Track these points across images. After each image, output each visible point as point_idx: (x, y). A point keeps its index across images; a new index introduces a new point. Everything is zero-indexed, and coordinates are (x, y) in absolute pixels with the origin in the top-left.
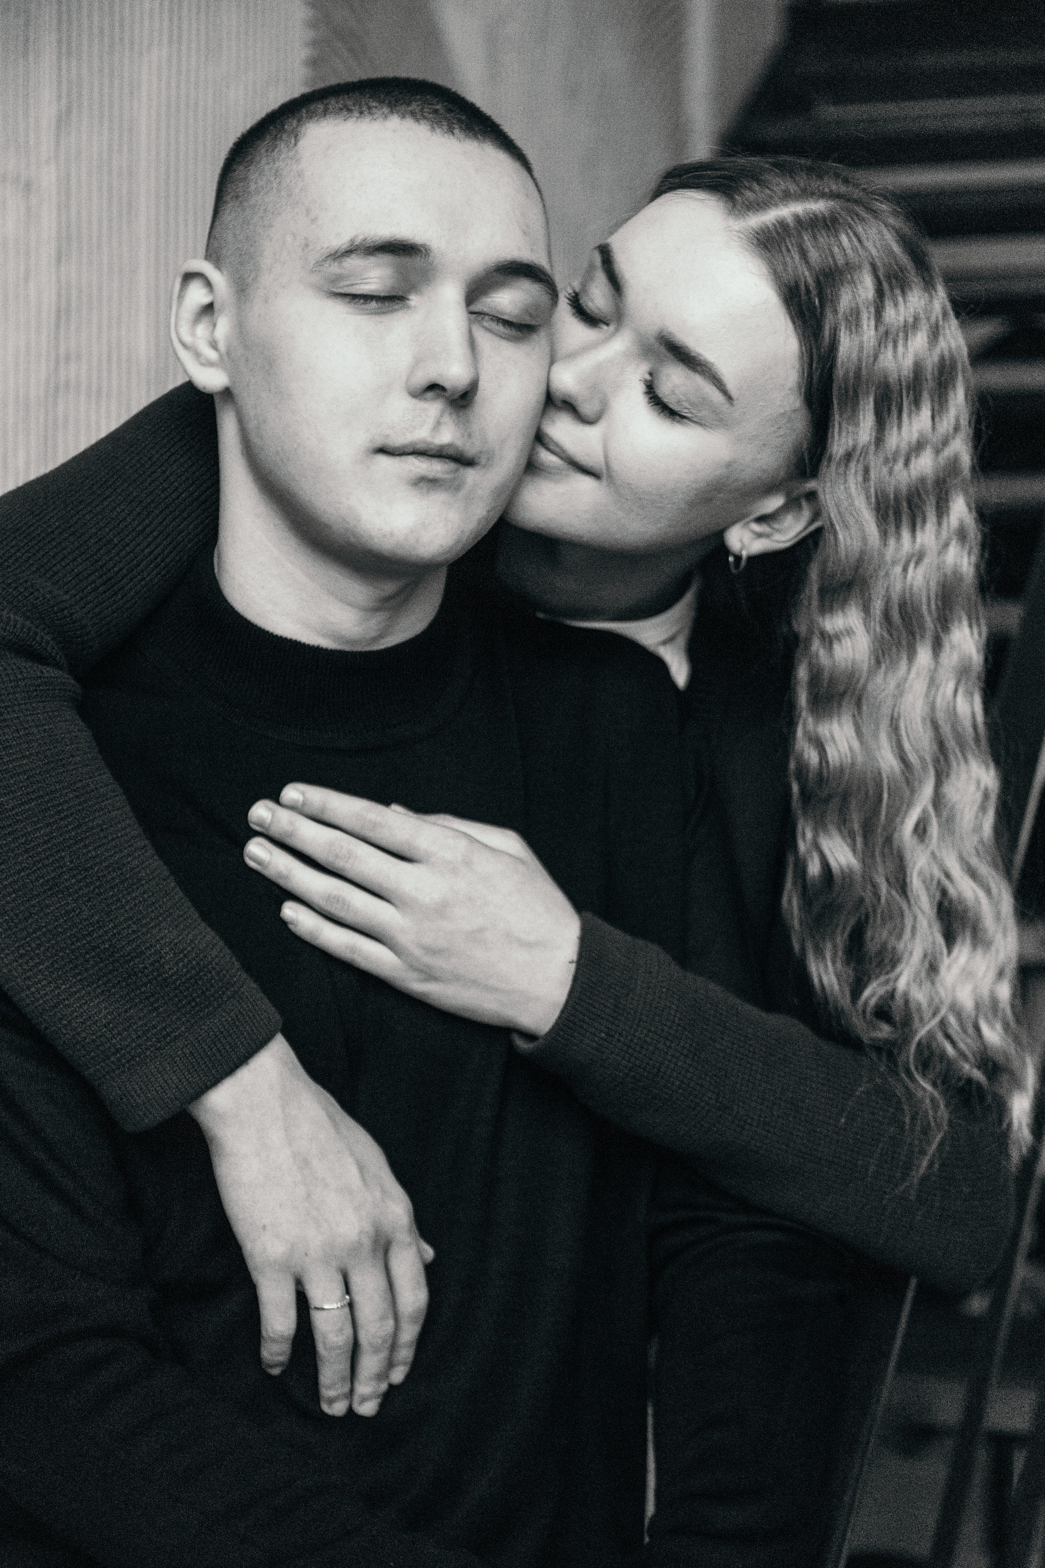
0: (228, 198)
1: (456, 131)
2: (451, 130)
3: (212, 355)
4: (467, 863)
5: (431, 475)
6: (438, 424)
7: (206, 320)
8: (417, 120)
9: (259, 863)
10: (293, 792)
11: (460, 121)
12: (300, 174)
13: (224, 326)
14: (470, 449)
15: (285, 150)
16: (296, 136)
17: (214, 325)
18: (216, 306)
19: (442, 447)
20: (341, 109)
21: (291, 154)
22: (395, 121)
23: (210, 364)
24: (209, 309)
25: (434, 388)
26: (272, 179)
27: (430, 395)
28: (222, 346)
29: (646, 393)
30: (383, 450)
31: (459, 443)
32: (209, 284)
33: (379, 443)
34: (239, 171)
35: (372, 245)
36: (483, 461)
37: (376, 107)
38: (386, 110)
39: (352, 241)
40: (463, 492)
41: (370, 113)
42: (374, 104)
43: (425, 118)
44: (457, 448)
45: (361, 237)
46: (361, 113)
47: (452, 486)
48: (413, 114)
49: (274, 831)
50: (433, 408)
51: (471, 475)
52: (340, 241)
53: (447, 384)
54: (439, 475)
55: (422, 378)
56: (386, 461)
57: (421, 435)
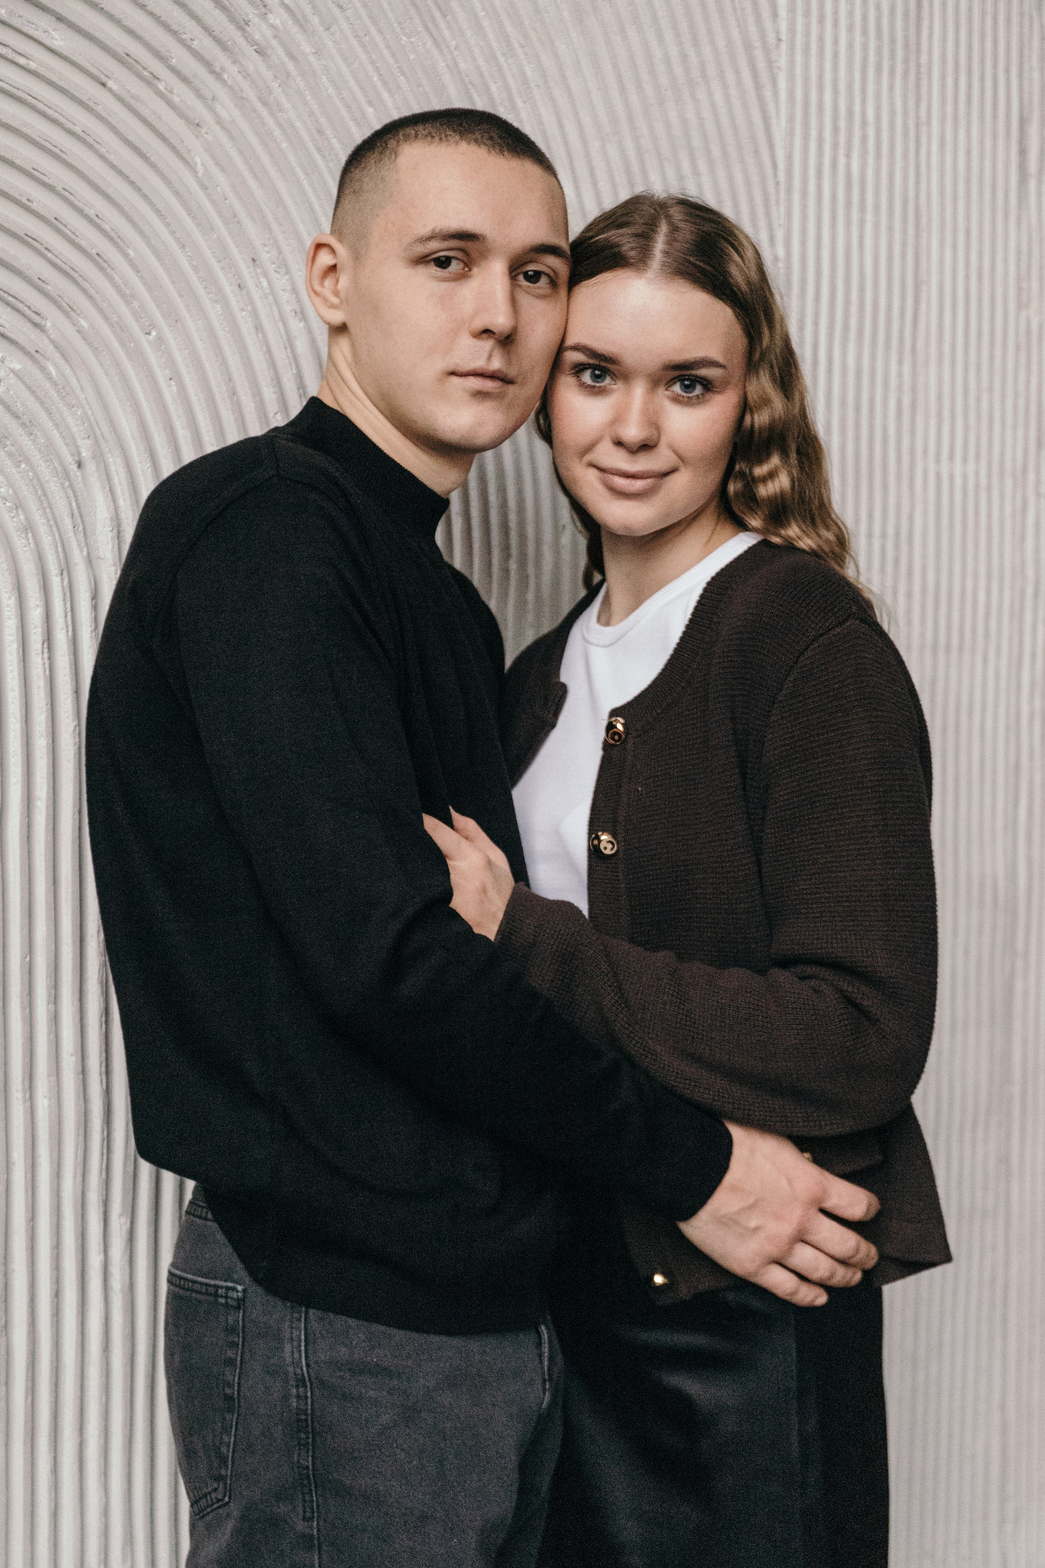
0: (347, 192)
1: (506, 153)
2: (502, 152)
3: (335, 300)
5: (485, 390)
6: (490, 356)
7: (332, 275)
8: (479, 146)
11: (508, 145)
12: (397, 181)
13: (344, 281)
14: (512, 372)
15: (388, 163)
16: (396, 153)
17: (337, 281)
18: (338, 267)
19: (494, 372)
20: (426, 136)
21: (392, 166)
22: (464, 146)
23: (333, 307)
24: (333, 268)
25: (487, 332)
26: (379, 182)
27: (484, 336)
28: (342, 295)
30: (453, 373)
31: (504, 369)
32: (333, 251)
33: (451, 368)
34: (356, 173)
35: (447, 233)
36: (520, 380)
37: (450, 135)
38: (457, 138)
39: (433, 230)
40: (507, 401)
41: (447, 141)
42: (449, 133)
43: (484, 144)
44: (502, 372)
45: (439, 228)
46: (441, 139)
48: (476, 141)
50: (488, 344)
51: (511, 389)
52: (425, 231)
53: (495, 331)
54: (490, 390)
55: (479, 324)
56: (455, 380)
57: (479, 363)
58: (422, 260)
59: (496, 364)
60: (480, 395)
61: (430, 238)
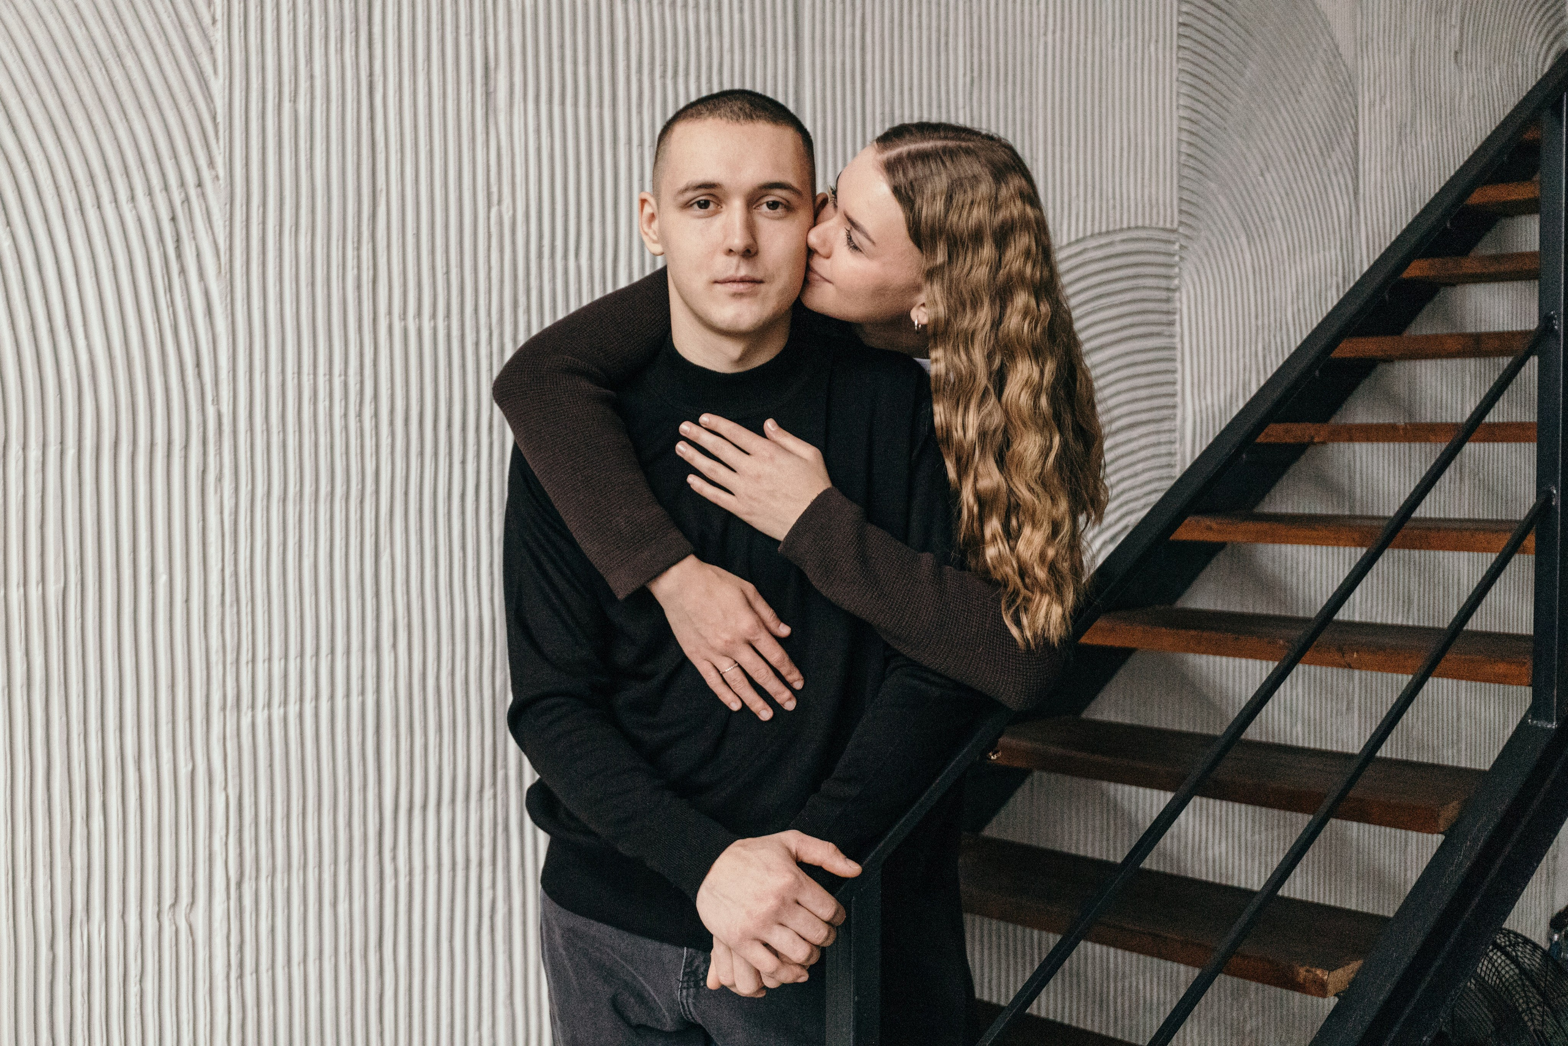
1: (743, 122)
3: (654, 238)
4: (772, 458)
5: (740, 291)
6: (738, 268)
8: (721, 118)
9: (682, 453)
10: (705, 418)
14: (758, 276)
18: (655, 214)
19: (744, 277)
23: (655, 242)
25: (730, 251)
27: (730, 254)
29: (848, 244)
30: (716, 282)
31: (751, 274)
32: (650, 204)
33: (713, 280)
35: (696, 185)
36: (768, 280)
38: (707, 114)
39: (686, 184)
40: (760, 296)
43: (726, 116)
44: (751, 277)
45: (689, 182)
47: (753, 295)
48: (720, 115)
49: (690, 437)
50: (733, 259)
51: (762, 287)
53: (736, 249)
54: (743, 291)
56: (718, 287)
57: (731, 273)
58: (687, 205)
59: (743, 272)
60: (738, 295)
61: (686, 190)
